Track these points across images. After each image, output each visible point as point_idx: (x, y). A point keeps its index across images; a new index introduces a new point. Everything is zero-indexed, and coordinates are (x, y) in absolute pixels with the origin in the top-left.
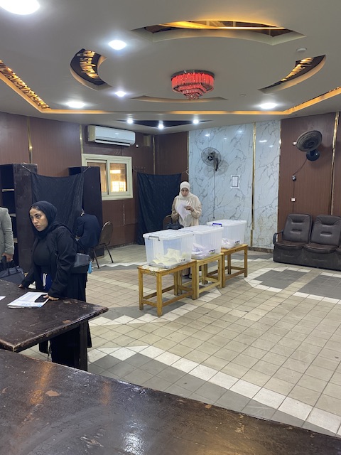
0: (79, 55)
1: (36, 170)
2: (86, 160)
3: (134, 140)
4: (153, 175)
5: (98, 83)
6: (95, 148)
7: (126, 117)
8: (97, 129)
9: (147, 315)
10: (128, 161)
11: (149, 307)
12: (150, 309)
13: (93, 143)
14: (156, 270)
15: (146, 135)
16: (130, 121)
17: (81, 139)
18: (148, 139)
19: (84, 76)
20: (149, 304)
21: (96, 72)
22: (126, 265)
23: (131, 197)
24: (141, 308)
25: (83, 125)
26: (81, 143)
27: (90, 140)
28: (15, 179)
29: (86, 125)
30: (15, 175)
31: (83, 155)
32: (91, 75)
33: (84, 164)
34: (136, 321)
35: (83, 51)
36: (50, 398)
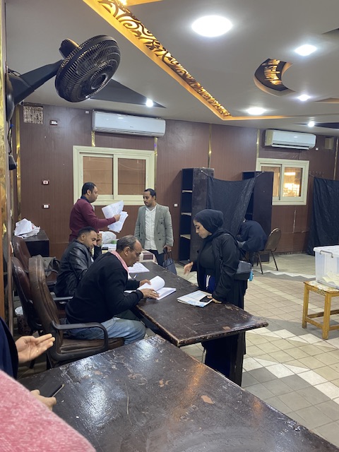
0: (264, 64)
1: (212, 174)
2: (261, 164)
3: (315, 143)
4: (332, 181)
5: (281, 89)
6: (271, 152)
7: (308, 120)
8: (275, 133)
9: (310, 334)
10: (305, 165)
11: (313, 327)
12: (313, 329)
13: (270, 147)
14: (326, 289)
15: (328, 137)
16: (311, 124)
17: (258, 143)
18: (331, 141)
19: (267, 84)
20: (313, 323)
21: (280, 79)
22: (292, 275)
23: (305, 203)
24: (305, 326)
25: (261, 130)
26: (258, 148)
27: (266, 144)
28: (194, 182)
29: (264, 129)
30: (194, 178)
31: (258, 159)
32: (274, 82)
33: (258, 169)
34: (297, 339)
35: (268, 60)
36: (204, 403)
